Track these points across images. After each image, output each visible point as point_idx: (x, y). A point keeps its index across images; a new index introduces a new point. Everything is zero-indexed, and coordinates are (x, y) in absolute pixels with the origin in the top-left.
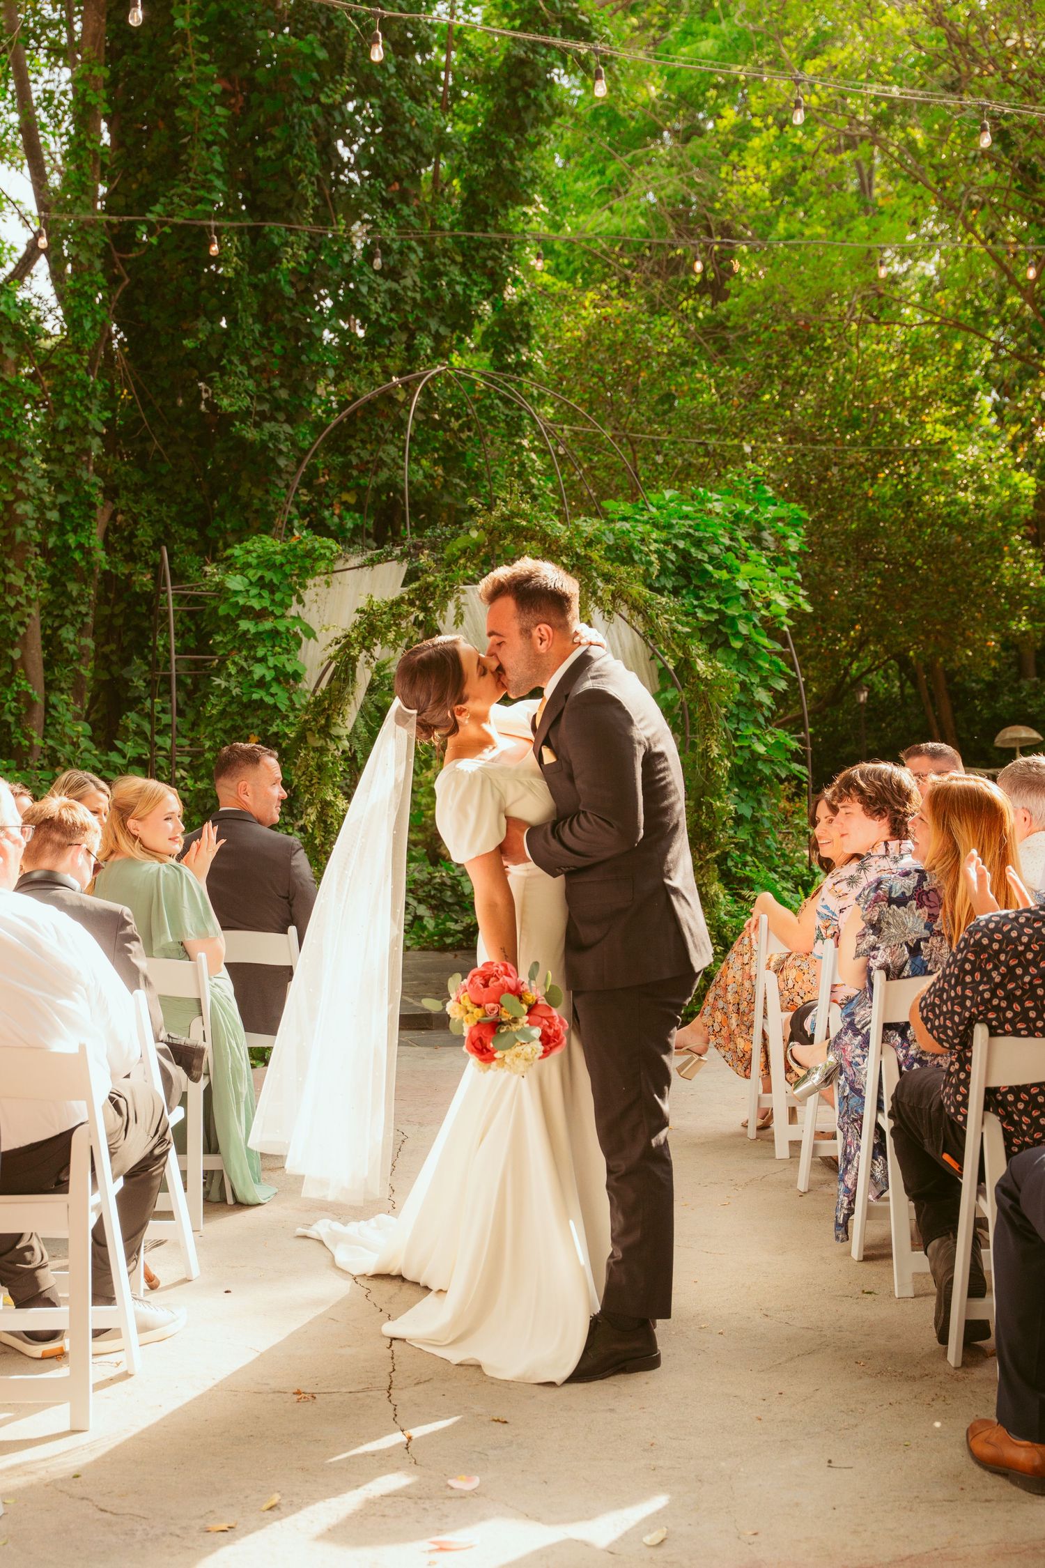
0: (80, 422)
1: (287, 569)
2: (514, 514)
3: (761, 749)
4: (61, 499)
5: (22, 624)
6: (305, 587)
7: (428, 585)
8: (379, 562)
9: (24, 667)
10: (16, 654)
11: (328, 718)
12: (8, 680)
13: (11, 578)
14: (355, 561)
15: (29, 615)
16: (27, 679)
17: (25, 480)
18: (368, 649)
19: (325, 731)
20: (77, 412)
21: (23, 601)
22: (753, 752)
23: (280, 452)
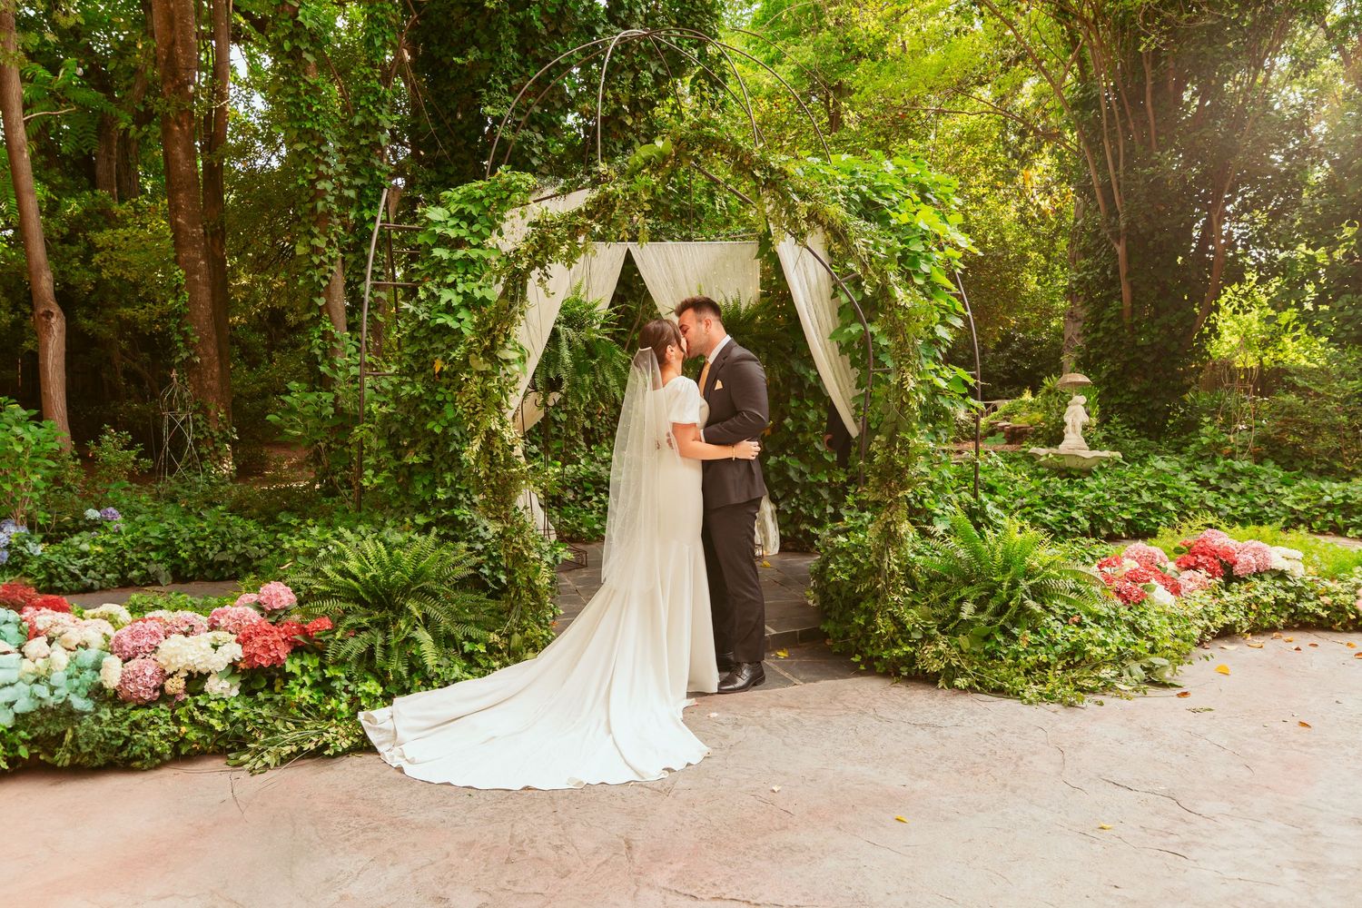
0: (373, 121)
1: (486, 202)
2: (703, 124)
3: (943, 384)
4: (358, 182)
5: (325, 278)
6: (504, 220)
7: (608, 195)
8: (570, 191)
9: (329, 312)
10: (321, 302)
11: (493, 341)
12: (316, 321)
13: (316, 242)
14: (549, 191)
15: (331, 271)
16: (331, 320)
17: (328, 165)
18: (542, 266)
19: (490, 353)
20: (371, 113)
21: (326, 260)
22: (933, 386)
23: (534, 154)
